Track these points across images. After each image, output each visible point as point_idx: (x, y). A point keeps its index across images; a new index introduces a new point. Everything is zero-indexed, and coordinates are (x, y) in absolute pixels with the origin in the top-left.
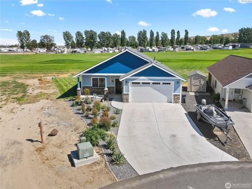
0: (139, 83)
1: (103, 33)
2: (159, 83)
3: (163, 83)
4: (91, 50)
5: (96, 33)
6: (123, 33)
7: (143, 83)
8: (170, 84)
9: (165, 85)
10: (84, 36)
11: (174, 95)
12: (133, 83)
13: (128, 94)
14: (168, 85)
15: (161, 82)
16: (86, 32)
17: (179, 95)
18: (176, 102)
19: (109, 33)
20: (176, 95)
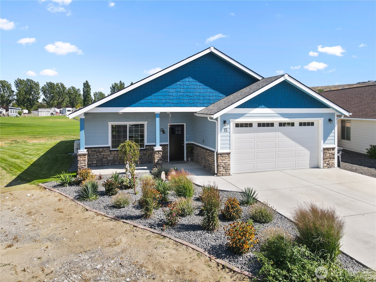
0: (251, 125)
1: (51, 86)
2: (293, 124)
3: (301, 124)
4: (29, 112)
5: (37, 85)
6: (87, 86)
7: (260, 125)
8: (312, 124)
9: (303, 127)
10: (14, 88)
11: (324, 149)
12: (237, 125)
13: (229, 154)
14: (310, 127)
15: (297, 121)
16: (19, 83)
17: (333, 149)
18: (329, 166)
19: (62, 85)
20: (328, 149)
